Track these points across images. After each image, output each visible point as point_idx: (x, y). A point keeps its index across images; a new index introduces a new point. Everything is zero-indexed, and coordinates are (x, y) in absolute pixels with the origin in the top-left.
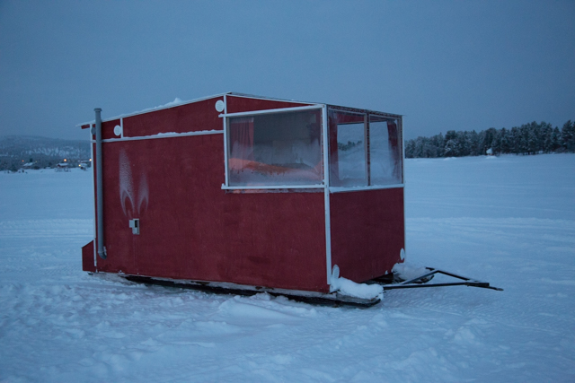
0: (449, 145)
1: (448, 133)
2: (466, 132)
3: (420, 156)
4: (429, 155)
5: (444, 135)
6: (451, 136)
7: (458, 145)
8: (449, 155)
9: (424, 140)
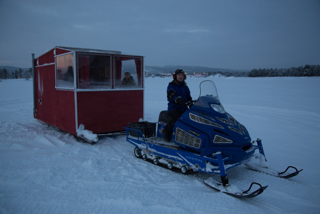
0: (306, 71)
1: (306, 65)
2: (314, 66)
3: (292, 76)
4: (296, 75)
5: (304, 66)
6: (307, 67)
7: (310, 71)
8: (305, 75)
9: (294, 69)
